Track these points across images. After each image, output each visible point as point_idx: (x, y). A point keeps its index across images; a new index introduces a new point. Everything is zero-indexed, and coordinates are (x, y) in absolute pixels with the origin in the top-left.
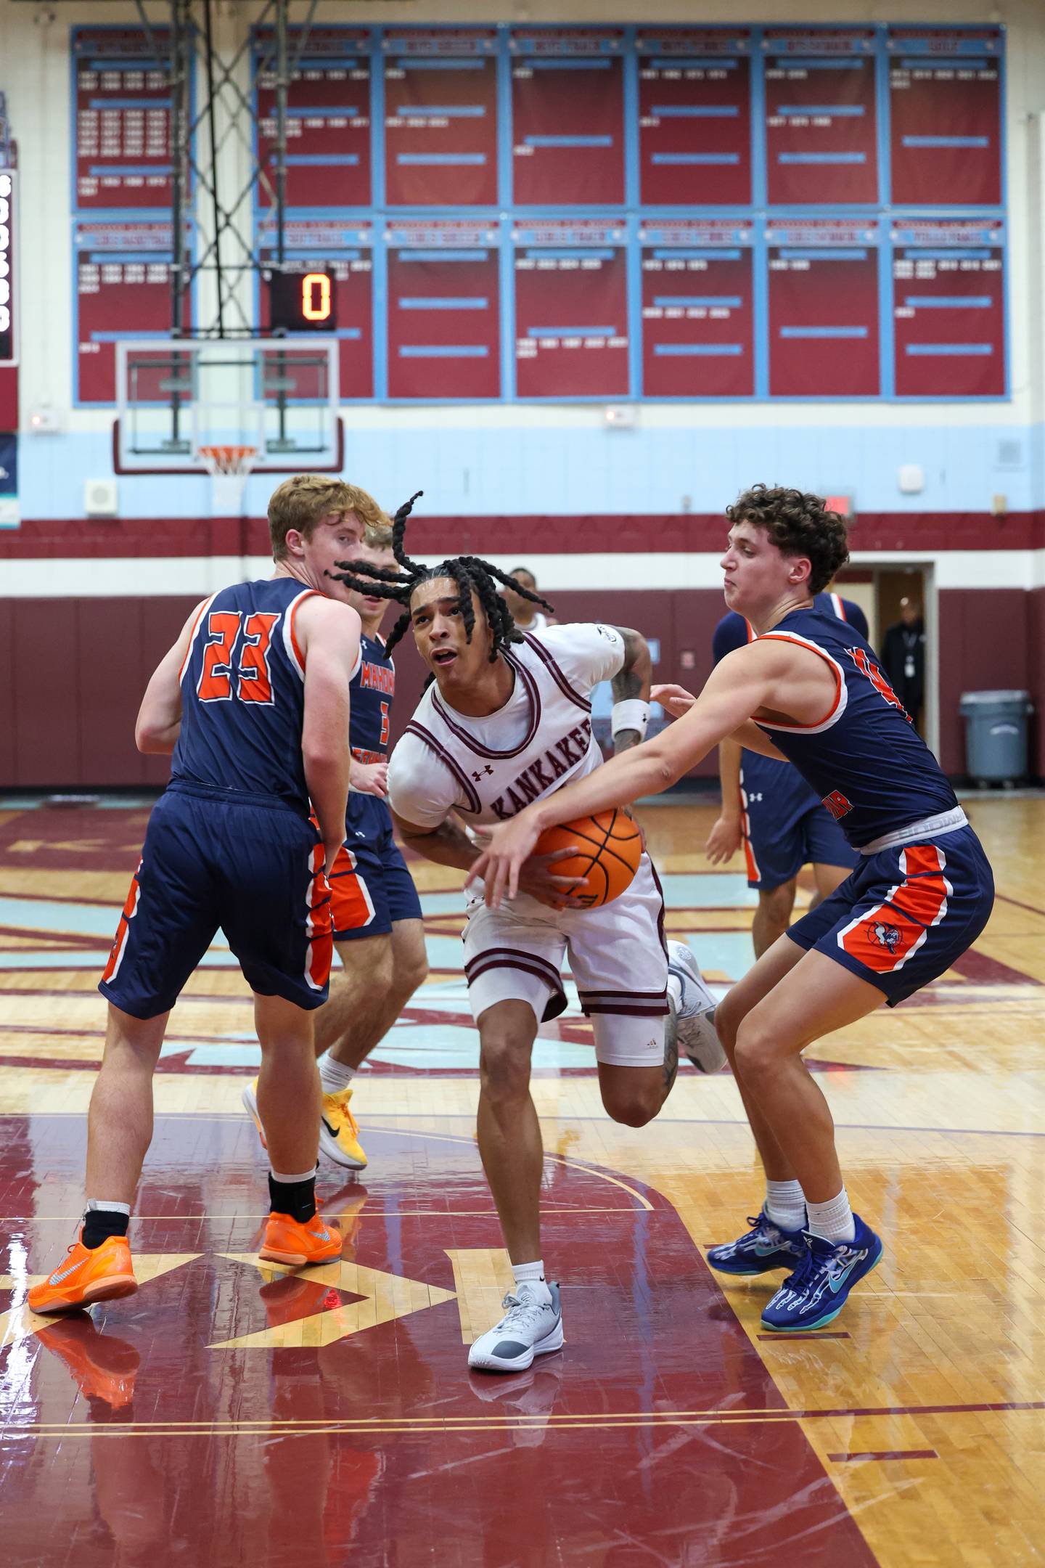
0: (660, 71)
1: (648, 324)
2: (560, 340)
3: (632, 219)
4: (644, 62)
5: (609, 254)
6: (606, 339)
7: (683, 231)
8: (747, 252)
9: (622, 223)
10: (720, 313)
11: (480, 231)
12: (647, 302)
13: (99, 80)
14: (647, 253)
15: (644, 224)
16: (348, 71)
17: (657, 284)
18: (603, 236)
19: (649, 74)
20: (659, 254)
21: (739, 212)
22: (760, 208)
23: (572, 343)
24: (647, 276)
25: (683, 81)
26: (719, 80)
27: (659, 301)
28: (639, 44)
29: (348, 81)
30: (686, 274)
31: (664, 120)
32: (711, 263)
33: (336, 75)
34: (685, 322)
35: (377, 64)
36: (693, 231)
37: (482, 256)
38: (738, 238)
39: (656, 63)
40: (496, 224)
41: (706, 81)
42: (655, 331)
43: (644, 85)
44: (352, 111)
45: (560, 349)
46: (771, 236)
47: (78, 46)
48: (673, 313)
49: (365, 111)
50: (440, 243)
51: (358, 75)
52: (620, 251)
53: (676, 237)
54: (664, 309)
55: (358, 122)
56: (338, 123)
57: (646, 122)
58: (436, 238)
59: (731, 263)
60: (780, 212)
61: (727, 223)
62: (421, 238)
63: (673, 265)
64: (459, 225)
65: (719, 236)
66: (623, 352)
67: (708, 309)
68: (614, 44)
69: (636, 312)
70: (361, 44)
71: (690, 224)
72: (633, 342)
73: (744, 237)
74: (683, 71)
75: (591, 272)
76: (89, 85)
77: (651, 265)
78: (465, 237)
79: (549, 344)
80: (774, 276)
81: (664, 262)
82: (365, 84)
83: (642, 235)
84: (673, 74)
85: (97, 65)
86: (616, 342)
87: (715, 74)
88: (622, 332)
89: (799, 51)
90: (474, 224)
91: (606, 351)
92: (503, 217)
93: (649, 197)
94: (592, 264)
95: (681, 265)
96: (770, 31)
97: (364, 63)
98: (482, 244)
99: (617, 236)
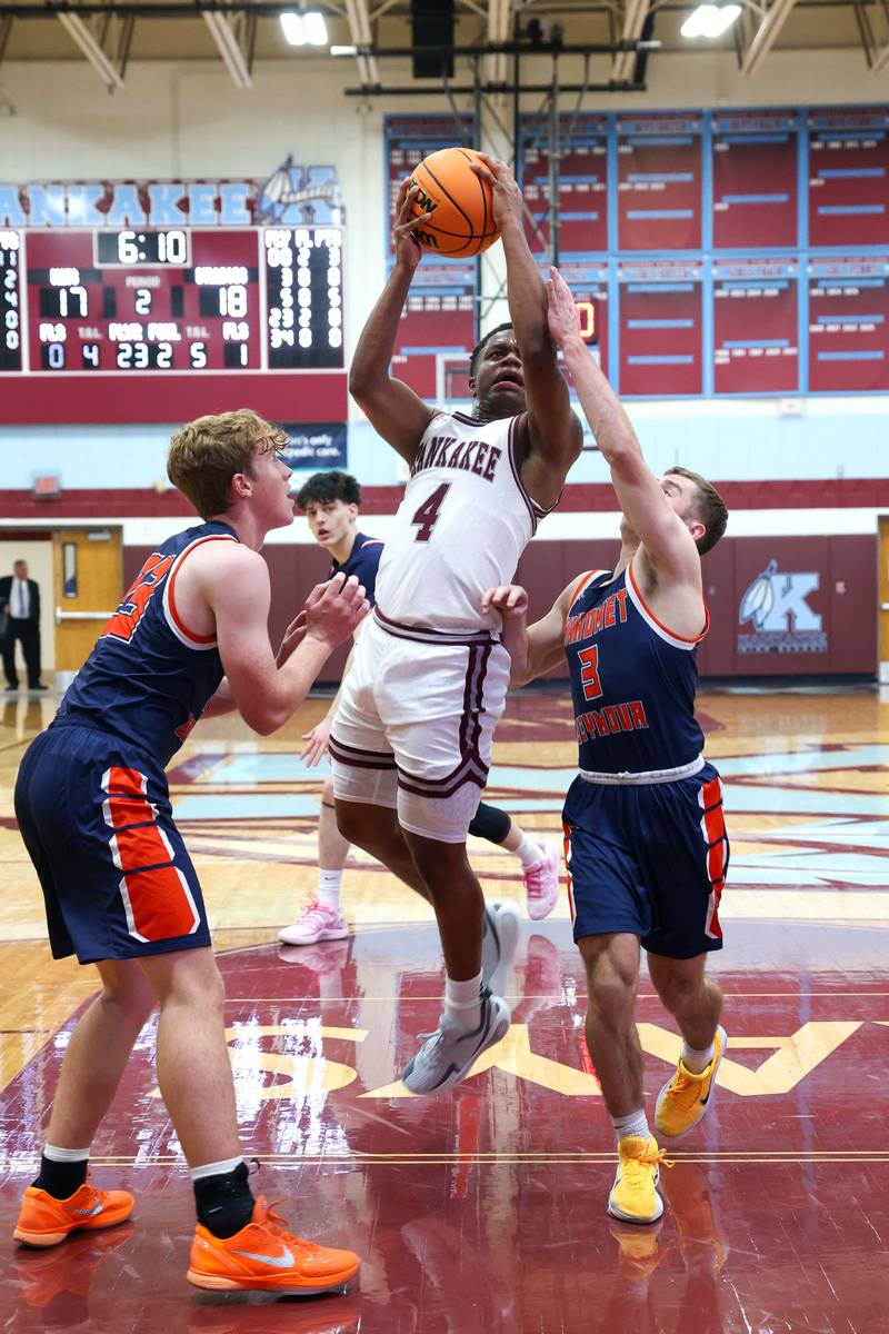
0: (826, 143)
1: (813, 337)
2: (747, 351)
3: (803, 257)
4: (813, 136)
5: (784, 285)
6: (782, 349)
7: (841, 266)
9: (795, 261)
10: (868, 328)
11: (689, 269)
12: (813, 321)
13: (405, 157)
14: (813, 283)
15: (811, 261)
16: (590, 148)
17: (820, 307)
18: (780, 271)
19: (817, 145)
20: (822, 284)
21: (880, 250)
23: (756, 352)
24: (813, 301)
25: (843, 151)
26: (871, 149)
27: (822, 319)
28: (810, 122)
29: (591, 156)
30: (843, 299)
31: (828, 181)
32: (862, 290)
33: (582, 151)
34: (841, 335)
35: (612, 142)
36: (848, 265)
37: (690, 288)
38: (883, 270)
39: (823, 137)
40: (700, 264)
41: (861, 150)
42: (818, 342)
43: (813, 154)
44: (593, 178)
45: (747, 357)
47: (389, 130)
48: (833, 328)
49: (603, 179)
50: (658, 279)
51: (598, 151)
52: (793, 282)
53: (835, 270)
54: (825, 326)
55: (598, 187)
56: (583, 188)
57: (814, 182)
58: (656, 274)
59: (877, 289)
61: (875, 259)
62: (644, 275)
63: (833, 292)
64: (672, 264)
65: (868, 269)
66: (794, 359)
67: (859, 325)
68: (791, 122)
69: (805, 329)
70: (600, 127)
71: (846, 260)
72: (802, 352)
73: (887, 268)
74: (843, 142)
75: (771, 299)
76: (398, 161)
77: (816, 292)
78: (677, 274)
79: (739, 353)
81: (825, 290)
82: (603, 159)
83: (810, 269)
84: (835, 145)
85: (404, 145)
86: (789, 351)
87: (868, 144)
88: (794, 343)
90: (683, 263)
91: (781, 357)
92: (706, 258)
93: (815, 240)
94: (772, 292)
95: (839, 292)
97: (603, 142)
98: (689, 278)
99: (791, 271)
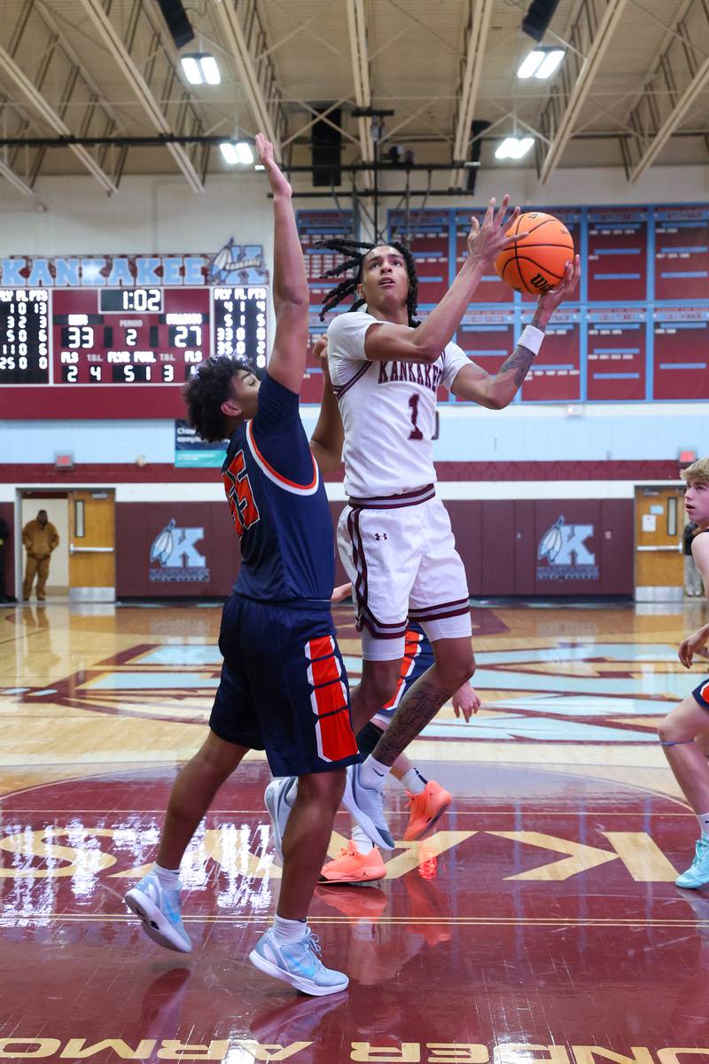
0: (600, 230)
1: (590, 362)
2: (544, 372)
3: (583, 308)
4: (591, 226)
5: (571, 327)
6: (568, 371)
7: (610, 314)
8: (643, 325)
9: (578, 311)
10: (628, 357)
11: (505, 316)
12: (590, 352)
13: (311, 239)
14: (591, 326)
15: (589, 311)
16: (437, 233)
17: (596, 342)
18: (567, 318)
19: (594, 232)
20: (597, 327)
21: (639, 304)
22: (650, 302)
23: (551, 373)
24: (590, 338)
25: (612, 236)
26: (630, 235)
27: (596, 351)
28: (589, 217)
29: (438, 238)
30: (611, 336)
31: (601, 257)
32: (624, 331)
33: (432, 236)
34: (609, 361)
35: (452, 229)
36: (615, 314)
37: (505, 329)
38: (639, 318)
39: (598, 227)
40: (512, 312)
41: (624, 236)
42: (594, 366)
43: (591, 238)
44: (439, 254)
45: (545, 377)
46: (656, 317)
47: (300, 221)
48: (603, 357)
49: (446, 255)
50: (484, 322)
51: (443, 235)
52: (576, 325)
53: (606, 317)
54: (599, 355)
55: (442, 260)
56: (432, 260)
57: (592, 258)
58: (482, 319)
59: (635, 330)
60: (661, 304)
61: (633, 310)
62: (473, 320)
63: (604, 332)
64: (493, 313)
65: (629, 317)
66: (577, 377)
67: (622, 355)
68: (576, 217)
69: (584, 357)
70: (444, 219)
71: (613, 311)
72: (582, 373)
73: (642, 317)
74: (612, 230)
75: (561, 336)
76: (305, 242)
77: (592, 332)
78: (496, 319)
79: (539, 373)
80: (657, 337)
81: (599, 330)
82: (446, 241)
83: (588, 317)
84: (606, 232)
85: (309, 231)
86: (574, 373)
87: (628, 232)
88: (577, 367)
89: (673, 218)
90: (501, 312)
91: (568, 377)
92: (517, 308)
93: (592, 297)
94: (562, 332)
95: (608, 332)
96: (659, 208)
97: (446, 229)
98: (505, 322)
99: (575, 317)
